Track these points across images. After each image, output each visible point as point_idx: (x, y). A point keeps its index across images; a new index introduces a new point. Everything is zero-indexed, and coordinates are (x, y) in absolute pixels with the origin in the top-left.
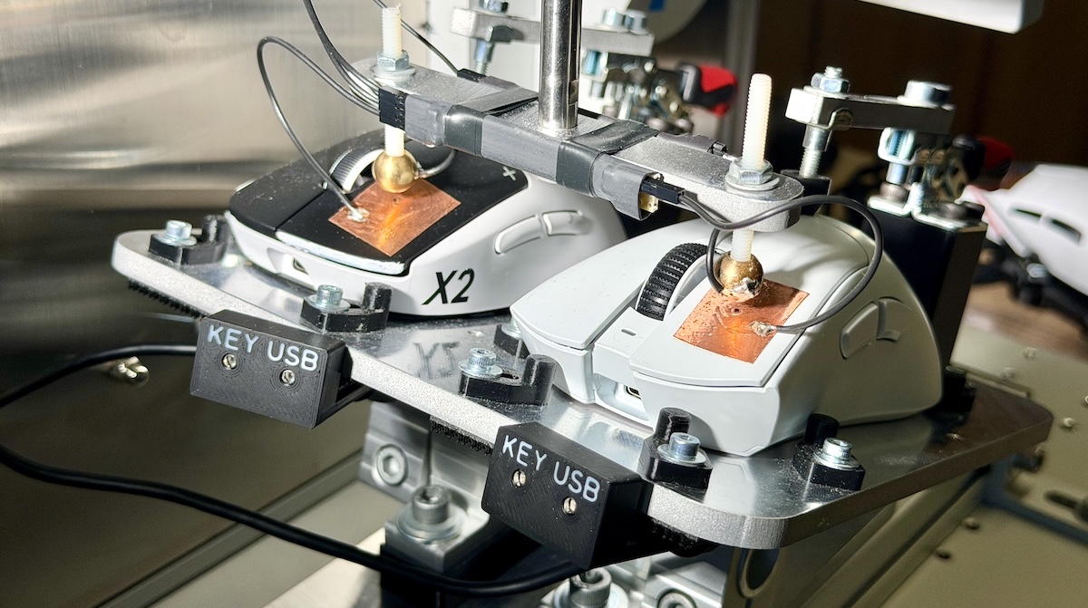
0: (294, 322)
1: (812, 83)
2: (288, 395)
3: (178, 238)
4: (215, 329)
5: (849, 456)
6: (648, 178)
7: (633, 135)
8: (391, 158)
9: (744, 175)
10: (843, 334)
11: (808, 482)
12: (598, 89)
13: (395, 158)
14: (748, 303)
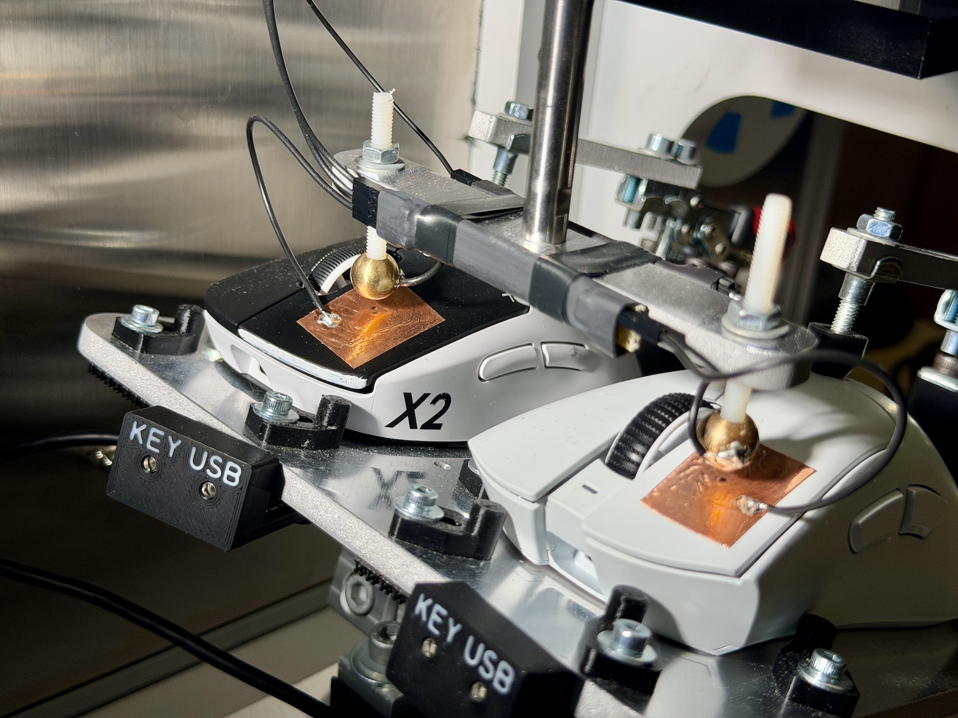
0: (235, 431)
1: (858, 224)
2: (206, 510)
3: (142, 324)
4: (138, 427)
5: (841, 673)
6: (628, 308)
7: (627, 259)
8: (371, 261)
9: (746, 318)
10: (855, 523)
11: (787, 700)
12: (633, 218)
13: (375, 261)
14: (737, 472)
